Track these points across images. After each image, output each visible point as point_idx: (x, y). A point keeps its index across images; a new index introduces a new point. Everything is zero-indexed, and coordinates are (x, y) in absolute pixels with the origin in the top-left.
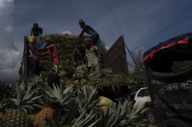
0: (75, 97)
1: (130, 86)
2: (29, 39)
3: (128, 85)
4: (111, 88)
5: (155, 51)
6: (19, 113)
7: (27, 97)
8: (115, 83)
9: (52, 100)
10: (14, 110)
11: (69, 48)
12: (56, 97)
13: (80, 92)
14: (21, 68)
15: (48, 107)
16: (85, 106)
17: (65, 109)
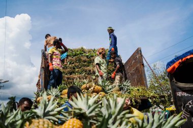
0: (101, 108)
1: (151, 99)
3: (148, 98)
5: (180, 61)
6: (46, 123)
8: (135, 96)
9: (77, 111)
10: (40, 120)
11: (85, 61)
14: (39, 80)
16: (113, 117)
17: (91, 121)
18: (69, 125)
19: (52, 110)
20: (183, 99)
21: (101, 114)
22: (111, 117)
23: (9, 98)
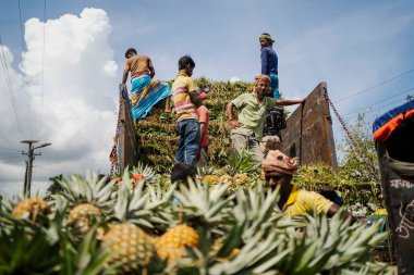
0: (232, 207)
1: (340, 190)
3: (336, 188)
5: (401, 116)
7: (137, 202)
14: (115, 147)
15: (182, 223)
16: (255, 224)
17: (215, 231)
18: (174, 236)
19: (141, 208)
20: (402, 194)
21: (231, 219)
22: (251, 225)
23: (51, 179)
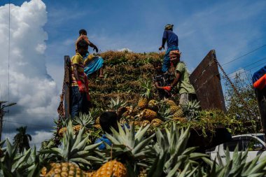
0: (153, 144)
1: (230, 128)
2: (71, 59)
4: (200, 132)
6: (72, 168)
7: (78, 145)
8: (207, 124)
9: (118, 149)
10: (63, 164)
11: (130, 72)
12: (125, 144)
13: (161, 135)
14: (62, 102)
15: (113, 159)
16: (172, 157)
17: (139, 164)
18: (107, 170)
21: (153, 154)
22: (168, 158)
